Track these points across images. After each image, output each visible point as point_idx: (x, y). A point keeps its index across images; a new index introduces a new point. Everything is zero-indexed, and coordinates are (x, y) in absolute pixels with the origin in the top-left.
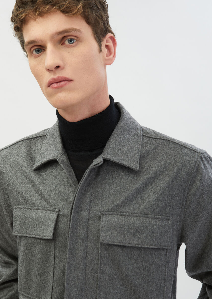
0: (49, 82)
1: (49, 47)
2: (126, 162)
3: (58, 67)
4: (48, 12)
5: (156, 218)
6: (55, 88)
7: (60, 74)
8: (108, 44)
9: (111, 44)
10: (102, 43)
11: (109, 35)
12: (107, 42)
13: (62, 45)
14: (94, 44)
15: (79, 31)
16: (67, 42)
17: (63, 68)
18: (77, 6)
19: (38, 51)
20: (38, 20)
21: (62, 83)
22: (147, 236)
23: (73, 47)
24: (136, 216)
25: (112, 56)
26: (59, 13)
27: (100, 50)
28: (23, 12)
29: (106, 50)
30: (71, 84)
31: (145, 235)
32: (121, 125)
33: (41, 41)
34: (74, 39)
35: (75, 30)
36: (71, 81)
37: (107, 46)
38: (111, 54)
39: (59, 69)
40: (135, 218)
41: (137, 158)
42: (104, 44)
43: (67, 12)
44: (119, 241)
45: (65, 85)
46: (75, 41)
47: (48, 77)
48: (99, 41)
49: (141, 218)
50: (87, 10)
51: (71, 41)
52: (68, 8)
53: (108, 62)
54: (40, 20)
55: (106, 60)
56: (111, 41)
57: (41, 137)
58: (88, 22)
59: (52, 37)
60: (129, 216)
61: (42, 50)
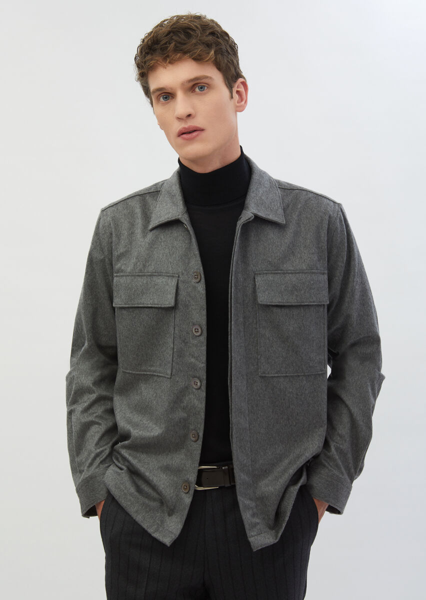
0: (179, 131)
1: (180, 95)
2: (271, 217)
3: (189, 116)
4: (180, 59)
5: (313, 273)
6: (187, 139)
7: (191, 123)
8: (239, 89)
9: (242, 89)
10: (233, 89)
11: (241, 80)
12: (238, 87)
13: (192, 92)
14: (225, 91)
15: (211, 78)
16: (197, 90)
17: (194, 118)
18: (208, 53)
19: (166, 98)
20: (168, 68)
21: (195, 134)
22: (305, 292)
23: (205, 94)
24: (292, 273)
25: (243, 102)
26: (190, 60)
27: (232, 97)
28: (152, 60)
29: (237, 96)
30: (203, 134)
31: (303, 292)
32: (255, 177)
33: (171, 89)
34: (204, 86)
35: (207, 77)
36: (202, 130)
37: (238, 92)
38: (242, 101)
39: (191, 117)
40: (290, 275)
41: (280, 211)
42: (235, 90)
43: (198, 59)
44: (277, 300)
45: (197, 135)
46: (206, 88)
47: (178, 126)
48: (230, 87)
49: (297, 275)
50: (218, 57)
51: (201, 88)
52: (199, 55)
53: (240, 108)
54: (170, 67)
55: (237, 107)
56: (242, 86)
57: (154, 192)
58: (219, 68)
59: (183, 84)
60: (284, 274)
61: (170, 97)
